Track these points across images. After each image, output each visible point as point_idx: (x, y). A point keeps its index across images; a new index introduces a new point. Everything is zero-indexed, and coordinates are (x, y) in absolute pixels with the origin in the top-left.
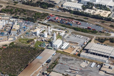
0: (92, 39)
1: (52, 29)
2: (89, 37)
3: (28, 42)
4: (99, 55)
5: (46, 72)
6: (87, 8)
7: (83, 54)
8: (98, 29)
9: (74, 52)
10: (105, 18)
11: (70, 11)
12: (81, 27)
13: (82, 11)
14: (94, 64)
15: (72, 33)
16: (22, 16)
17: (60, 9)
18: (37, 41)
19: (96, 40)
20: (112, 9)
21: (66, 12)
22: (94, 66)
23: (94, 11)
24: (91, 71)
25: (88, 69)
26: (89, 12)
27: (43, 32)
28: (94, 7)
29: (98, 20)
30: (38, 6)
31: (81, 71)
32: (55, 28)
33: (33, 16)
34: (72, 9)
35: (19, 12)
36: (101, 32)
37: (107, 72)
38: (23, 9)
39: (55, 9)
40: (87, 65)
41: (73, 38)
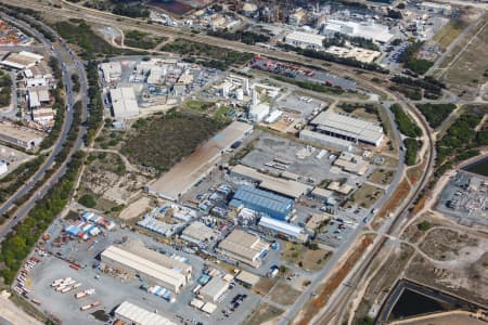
0: (330, 104)
1: (256, 84)
2: (325, 100)
3: (204, 107)
4: (338, 136)
5: (226, 165)
6: (333, 44)
7: (307, 133)
8: (345, 85)
9: (290, 129)
10: (366, 64)
11: (298, 50)
12: (314, 81)
13: (323, 49)
14: (323, 153)
15: (294, 93)
16: (203, 57)
17: (279, 45)
18: (222, 107)
19: (338, 106)
20: (382, 48)
21: (290, 53)
22: (323, 158)
23: (347, 51)
24: (315, 166)
25: (310, 162)
26: (336, 53)
27: (234, 90)
28: (347, 43)
29: (351, 69)
30: (236, 40)
31: (296, 164)
32: (262, 82)
33: (222, 59)
34: (303, 47)
35: (197, 51)
36: (350, 91)
37: (345, 169)
38: (206, 45)
39: (268, 46)
40: (309, 154)
41: (293, 103)
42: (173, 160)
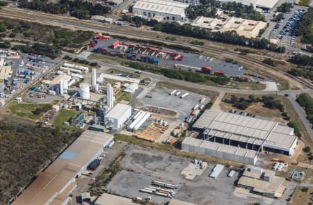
0: (213, 98)
1: (103, 76)
2: (206, 93)
3: (37, 113)
4: (235, 143)
5: (87, 195)
6: (201, 14)
7: (190, 141)
8: (229, 71)
9: (165, 137)
10: (251, 40)
11: (153, 24)
12: (184, 66)
13: (188, 22)
14: (219, 169)
15: (160, 85)
16: (19, 40)
17: (125, 18)
18: (62, 110)
19: (226, 101)
20: (268, 16)
21: (143, 28)
22: (220, 175)
23: (220, 22)
24: (213, 188)
25: (203, 183)
26: (206, 26)
27: (77, 85)
28: (219, 12)
29: (231, 48)
30: (63, 13)
31: (185, 188)
32: (112, 72)
33: (49, 40)
34: (160, 19)
35: (10, 31)
36: (238, 79)
37: (255, 190)
38: (22, 22)
39: (110, 20)
40: (200, 172)
41: (160, 99)
42: (7, 193)
